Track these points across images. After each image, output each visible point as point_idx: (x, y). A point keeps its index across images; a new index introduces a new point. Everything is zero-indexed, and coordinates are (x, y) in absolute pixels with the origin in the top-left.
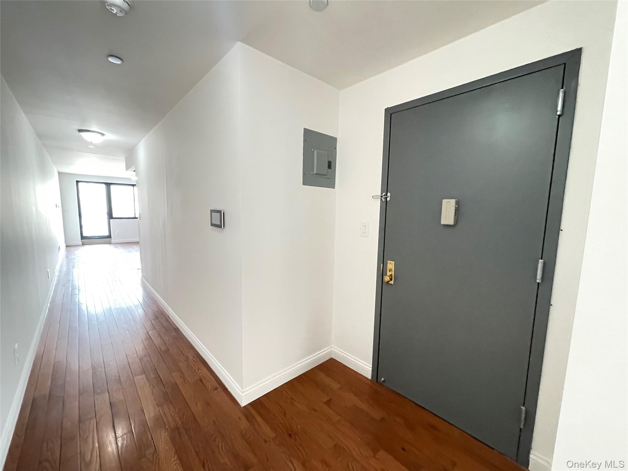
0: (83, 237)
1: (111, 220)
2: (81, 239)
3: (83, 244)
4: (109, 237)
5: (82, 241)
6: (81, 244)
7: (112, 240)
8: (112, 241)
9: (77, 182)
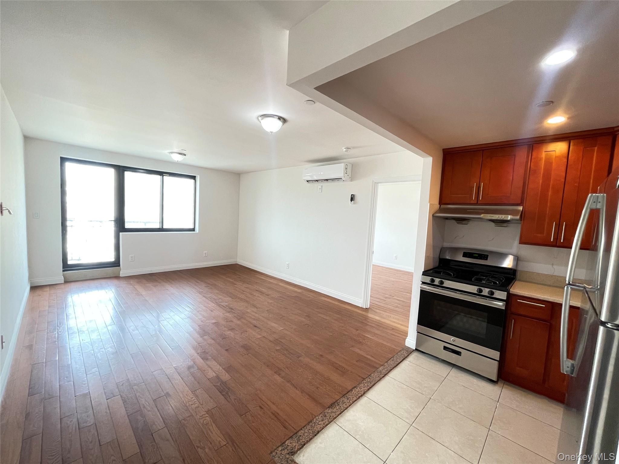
0: (66, 267)
1: (121, 233)
2: (63, 271)
3: (66, 282)
4: (116, 264)
5: (63, 276)
6: (63, 282)
7: (121, 270)
8: (121, 272)
9: (63, 160)
